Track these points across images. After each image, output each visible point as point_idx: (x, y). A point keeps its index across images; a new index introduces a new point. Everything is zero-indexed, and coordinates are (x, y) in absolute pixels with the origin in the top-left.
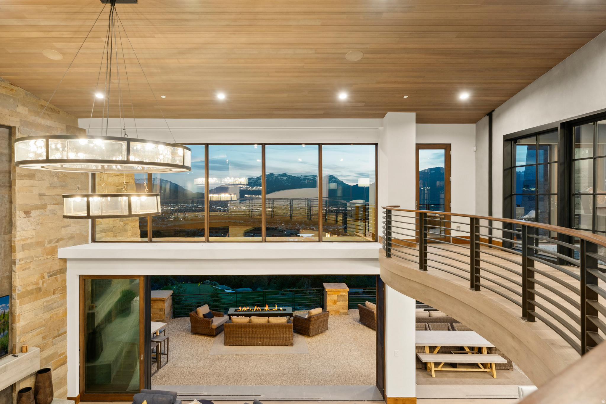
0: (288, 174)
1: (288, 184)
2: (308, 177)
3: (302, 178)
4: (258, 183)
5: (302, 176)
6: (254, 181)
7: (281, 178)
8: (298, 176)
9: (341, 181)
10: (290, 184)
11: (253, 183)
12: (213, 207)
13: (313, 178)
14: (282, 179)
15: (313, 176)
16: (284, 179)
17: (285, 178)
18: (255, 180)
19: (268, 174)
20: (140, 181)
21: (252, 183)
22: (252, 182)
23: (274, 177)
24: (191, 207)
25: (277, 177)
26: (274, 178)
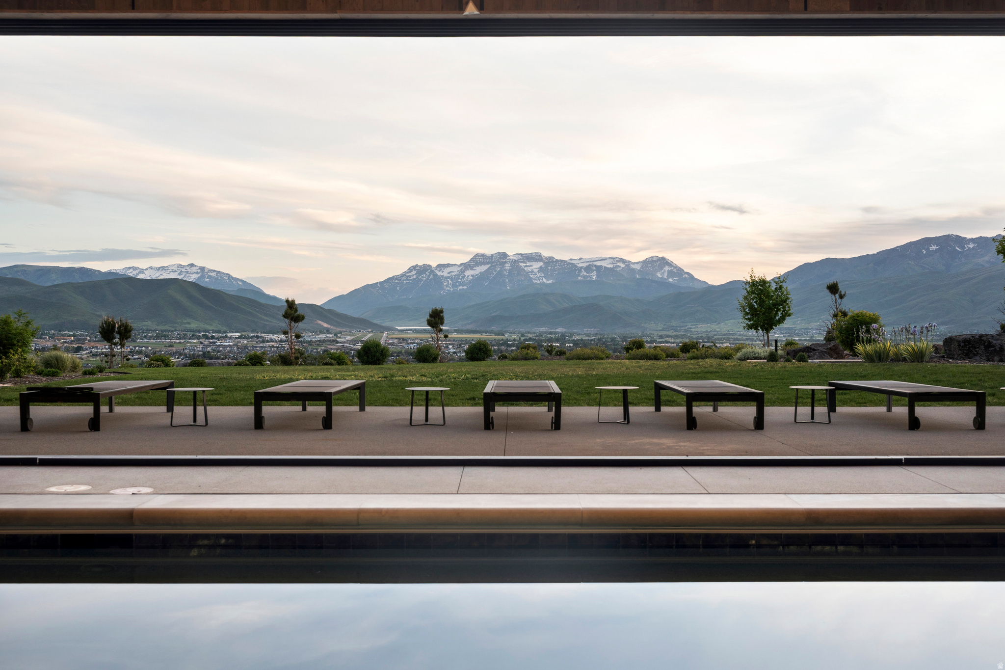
0: (546, 254)
1: (545, 280)
2: (598, 264)
3: (584, 265)
4: (463, 277)
5: (582, 261)
6: (453, 274)
7: (527, 266)
8: (571, 259)
9: (688, 273)
10: (550, 281)
11: (452, 279)
12: (341, 343)
13: (611, 266)
14: (529, 269)
15: (613, 258)
16: (535, 267)
17: (536, 266)
18: (456, 270)
19: (492, 255)
20: (146, 272)
21: (448, 277)
22: (449, 275)
23: (506, 262)
24: (281, 341)
25: (514, 263)
26: (507, 265)
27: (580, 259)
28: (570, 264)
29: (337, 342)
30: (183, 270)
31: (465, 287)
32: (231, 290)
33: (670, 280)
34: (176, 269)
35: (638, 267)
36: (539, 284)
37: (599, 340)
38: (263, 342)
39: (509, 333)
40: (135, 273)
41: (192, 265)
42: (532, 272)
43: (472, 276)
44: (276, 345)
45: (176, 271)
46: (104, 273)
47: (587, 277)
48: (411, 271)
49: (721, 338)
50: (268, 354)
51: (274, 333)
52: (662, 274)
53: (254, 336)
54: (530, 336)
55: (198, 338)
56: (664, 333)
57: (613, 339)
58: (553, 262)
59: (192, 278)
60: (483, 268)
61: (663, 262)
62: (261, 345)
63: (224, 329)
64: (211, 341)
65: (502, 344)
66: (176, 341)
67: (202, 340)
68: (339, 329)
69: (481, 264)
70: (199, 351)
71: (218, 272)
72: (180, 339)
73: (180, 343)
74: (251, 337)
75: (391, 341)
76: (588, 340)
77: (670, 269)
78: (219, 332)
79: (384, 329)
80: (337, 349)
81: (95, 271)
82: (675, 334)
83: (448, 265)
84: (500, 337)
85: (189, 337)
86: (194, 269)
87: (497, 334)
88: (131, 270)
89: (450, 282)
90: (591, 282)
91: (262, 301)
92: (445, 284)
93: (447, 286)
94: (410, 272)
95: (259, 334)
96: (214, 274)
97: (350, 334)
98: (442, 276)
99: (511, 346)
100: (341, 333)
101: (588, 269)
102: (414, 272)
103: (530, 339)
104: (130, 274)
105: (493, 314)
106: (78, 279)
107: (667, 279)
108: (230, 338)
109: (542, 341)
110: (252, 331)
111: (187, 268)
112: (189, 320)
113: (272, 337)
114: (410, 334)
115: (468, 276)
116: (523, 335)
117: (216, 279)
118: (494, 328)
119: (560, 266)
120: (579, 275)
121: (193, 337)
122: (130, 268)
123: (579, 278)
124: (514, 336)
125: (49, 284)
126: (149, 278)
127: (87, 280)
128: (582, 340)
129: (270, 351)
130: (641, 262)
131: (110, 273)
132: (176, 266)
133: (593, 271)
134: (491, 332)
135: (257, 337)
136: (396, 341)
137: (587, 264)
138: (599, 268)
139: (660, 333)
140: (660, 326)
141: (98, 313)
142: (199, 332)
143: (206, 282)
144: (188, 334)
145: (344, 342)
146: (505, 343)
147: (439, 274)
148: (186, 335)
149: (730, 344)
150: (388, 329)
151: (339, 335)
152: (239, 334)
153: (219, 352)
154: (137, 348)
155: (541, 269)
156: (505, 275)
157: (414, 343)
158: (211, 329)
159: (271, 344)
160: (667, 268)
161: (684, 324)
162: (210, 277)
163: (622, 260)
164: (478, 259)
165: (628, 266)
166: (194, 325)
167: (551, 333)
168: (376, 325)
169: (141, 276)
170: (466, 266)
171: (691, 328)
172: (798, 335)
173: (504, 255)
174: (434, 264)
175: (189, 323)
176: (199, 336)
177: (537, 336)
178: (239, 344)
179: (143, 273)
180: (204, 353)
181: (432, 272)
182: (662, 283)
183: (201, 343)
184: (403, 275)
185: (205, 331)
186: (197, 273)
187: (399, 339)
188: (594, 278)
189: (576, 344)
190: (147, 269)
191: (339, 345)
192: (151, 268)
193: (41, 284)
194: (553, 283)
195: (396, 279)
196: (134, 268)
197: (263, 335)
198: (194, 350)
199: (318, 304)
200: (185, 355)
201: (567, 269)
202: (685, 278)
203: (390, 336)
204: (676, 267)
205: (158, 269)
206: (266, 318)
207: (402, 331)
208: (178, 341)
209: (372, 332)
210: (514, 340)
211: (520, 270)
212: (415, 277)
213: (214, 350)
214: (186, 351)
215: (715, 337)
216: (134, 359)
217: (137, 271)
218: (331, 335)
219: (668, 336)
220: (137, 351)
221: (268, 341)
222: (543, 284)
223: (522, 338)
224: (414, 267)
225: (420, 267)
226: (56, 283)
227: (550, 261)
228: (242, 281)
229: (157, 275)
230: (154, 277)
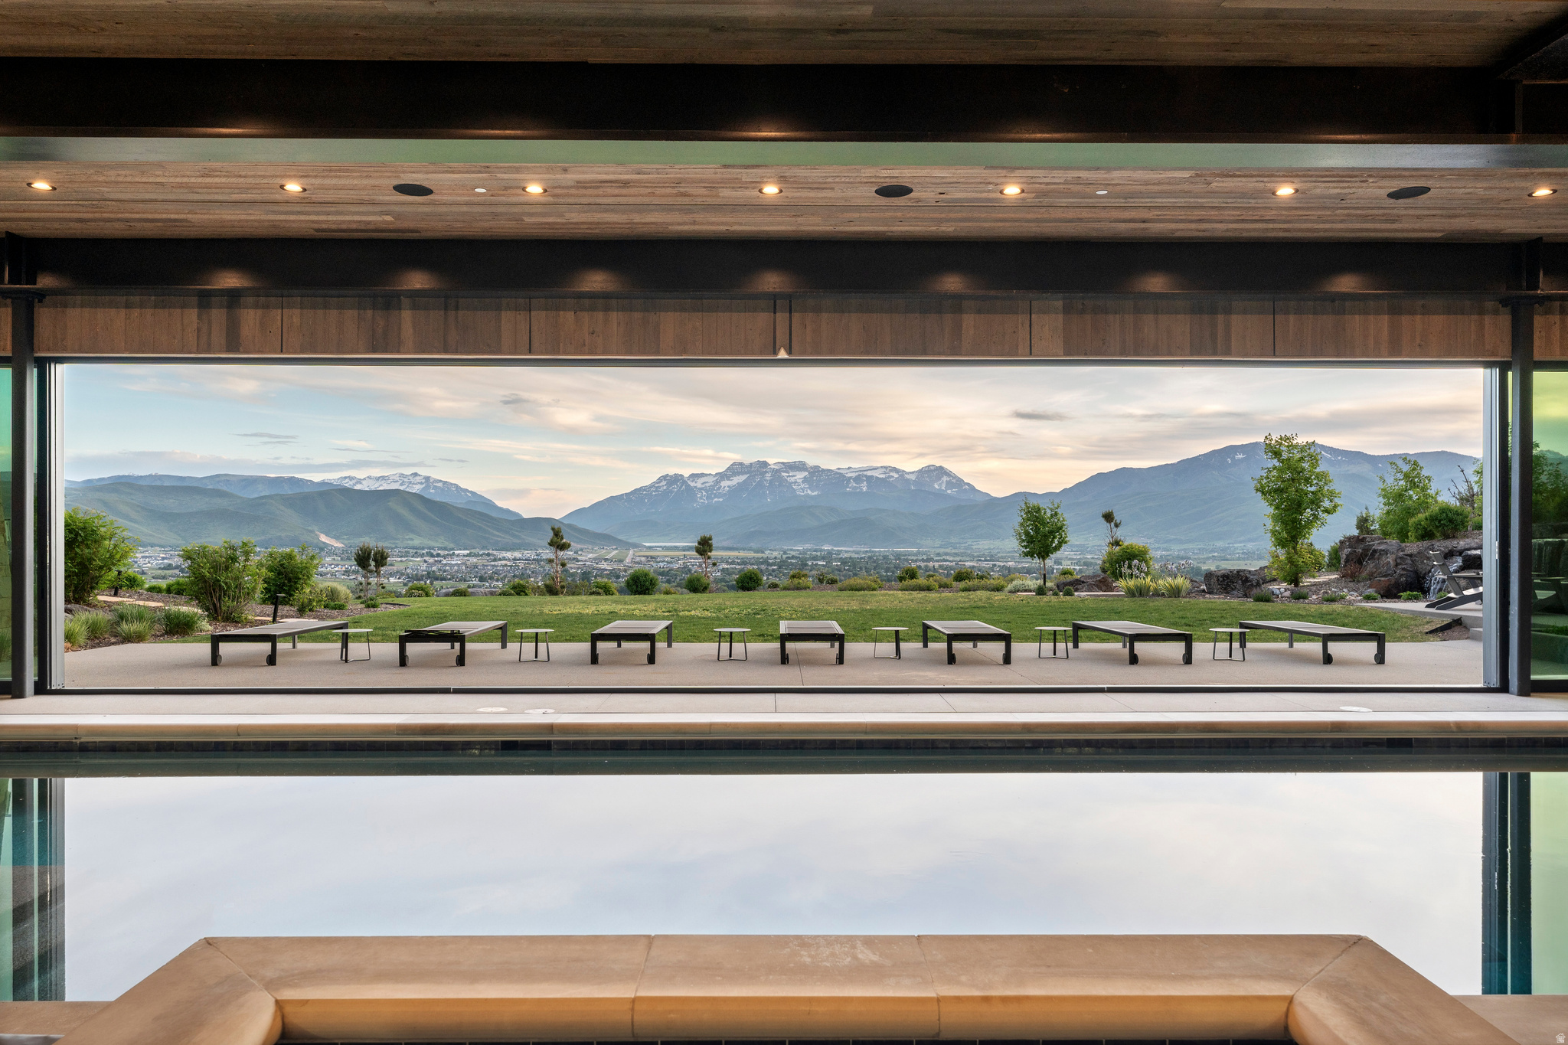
1: (809, 492)
2: (869, 473)
3: (853, 475)
4: (719, 488)
6: (707, 485)
7: (789, 476)
8: (839, 469)
9: (968, 484)
10: (816, 493)
11: (706, 491)
12: (581, 561)
13: (883, 476)
14: (792, 479)
15: (886, 467)
16: (798, 477)
17: (800, 476)
18: (711, 480)
19: (751, 464)
20: (363, 482)
21: (702, 489)
22: (703, 486)
23: (766, 472)
24: (515, 559)
25: (776, 472)
26: (767, 475)
27: (849, 468)
28: (837, 473)
29: (578, 561)
30: (406, 480)
31: (721, 500)
32: (459, 502)
33: (949, 492)
34: (398, 479)
35: (913, 477)
36: (803, 496)
37: (870, 558)
38: (495, 560)
39: (770, 550)
40: (351, 483)
41: (416, 474)
42: (796, 482)
43: (728, 487)
44: (509, 563)
45: (397, 481)
46: (317, 483)
47: (857, 488)
48: (661, 481)
49: (1005, 557)
50: (500, 574)
51: (507, 550)
52: (940, 485)
53: (484, 554)
54: (793, 553)
55: (422, 555)
56: (942, 551)
57: (885, 557)
58: (819, 471)
59: (416, 489)
60: (741, 478)
61: (941, 471)
62: (493, 563)
63: (452, 545)
64: (436, 559)
65: (762, 563)
66: (396, 559)
67: (427, 558)
68: (580, 546)
69: (739, 474)
70: (423, 571)
71: (445, 483)
72: (401, 557)
73: (401, 561)
74: (481, 555)
75: (638, 559)
76: (858, 558)
77: (948, 479)
78: (445, 549)
79: (629, 545)
80: (578, 568)
81: (307, 481)
82: (953, 551)
83: (702, 475)
84: (760, 555)
85: (412, 554)
86: (418, 479)
87: (756, 551)
88: (347, 480)
89: (704, 493)
90: (862, 493)
91: (494, 514)
92: (699, 496)
93: (701, 498)
94: (659, 483)
95: (491, 552)
96: (440, 485)
97: (592, 551)
98: (696, 487)
99: (771, 565)
100: (582, 550)
101: (858, 479)
102: (664, 483)
103: (793, 557)
104: (346, 485)
105: (752, 530)
106: (288, 490)
107: (946, 491)
108: (458, 555)
109: (807, 559)
110: (483, 548)
111: (410, 478)
112: (411, 536)
113: (505, 555)
114: (660, 551)
115: (724, 487)
116: (785, 553)
117: (442, 490)
118: (753, 545)
119: (827, 475)
120: (848, 487)
121: (416, 555)
122: (346, 478)
123: (848, 489)
124: (775, 554)
125: (256, 496)
126: (367, 489)
127: (298, 490)
128: (850, 558)
129: (502, 570)
130: (917, 472)
131: (323, 483)
132: (398, 475)
133: (863, 481)
134: (750, 549)
135: (488, 555)
136: (643, 559)
137: (857, 474)
138: (869, 478)
139: (938, 551)
140: (938, 543)
141: (309, 528)
142: (423, 549)
143: (431, 494)
144: (411, 551)
145: (585, 561)
146: (765, 561)
147: (692, 484)
148: (408, 552)
149: (1015, 562)
150: (635, 546)
151: (579, 553)
152: (468, 552)
153: (445, 571)
154: (353, 567)
155: (805, 480)
156: (765, 486)
157: (664, 561)
158: (436, 546)
159: (504, 562)
160: (945, 479)
161: (965, 541)
162: (435, 488)
163: (895, 470)
164: (736, 469)
165: (902, 476)
166: (417, 542)
167: (816, 551)
168: (621, 541)
169: (358, 487)
170: (722, 476)
171: (972, 545)
172: (1090, 552)
173: (765, 464)
174: (686, 475)
175: (412, 540)
176: (423, 554)
177: (800, 554)
178: (468, 563)
179: (361, 483)
180: (429, 573)
181: (685, 482)
182: (940, 495)
183: (425, 561)
184: (652, 486)
185: (430, 548)
186: (421, 483)
187: (647, 557)
188: (865, 489)
189: (844, 562)
190: (365, 479)
191: (580, 563)
192: (369, 477)
193: (245, 496)
194: (818, 495)
195: (645, 490)
196: (351, 478)
197: (495, 553)
198: (417, 569)
199: (557, 517)
200: (408, 575)
201: (836, 479)
202: (965, 489)
203: (637, 554)
204: (955, 477)
205: (378, 479)
206: (498, 533)
207: (650, 548)
208: (399, 559)
209: (617, 549)
210: (776, 558)
211: (782, 480)
212: (665, 488)
213: (440, 570)
214: (408, 571)
215: (999, 555)
216: (350, 579)
217: (354, 482)
218: (571, 553)
219: (946, 554)
220: (353, 571)
221: (500, 560)
222: (808, 496)
223: (784, 556)
224: (664, 477)
225: (671, 476)
226: (262, 494)
227: (816, 471)
228: (471, 492)
229: (376, 486)
230: (373, 488)
